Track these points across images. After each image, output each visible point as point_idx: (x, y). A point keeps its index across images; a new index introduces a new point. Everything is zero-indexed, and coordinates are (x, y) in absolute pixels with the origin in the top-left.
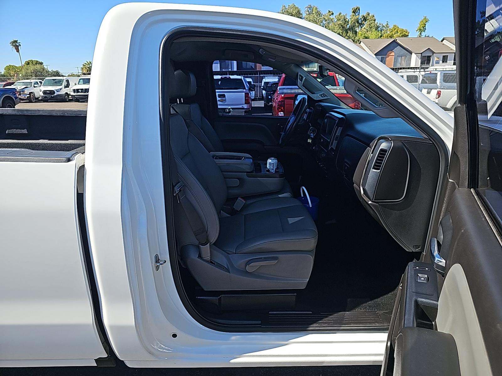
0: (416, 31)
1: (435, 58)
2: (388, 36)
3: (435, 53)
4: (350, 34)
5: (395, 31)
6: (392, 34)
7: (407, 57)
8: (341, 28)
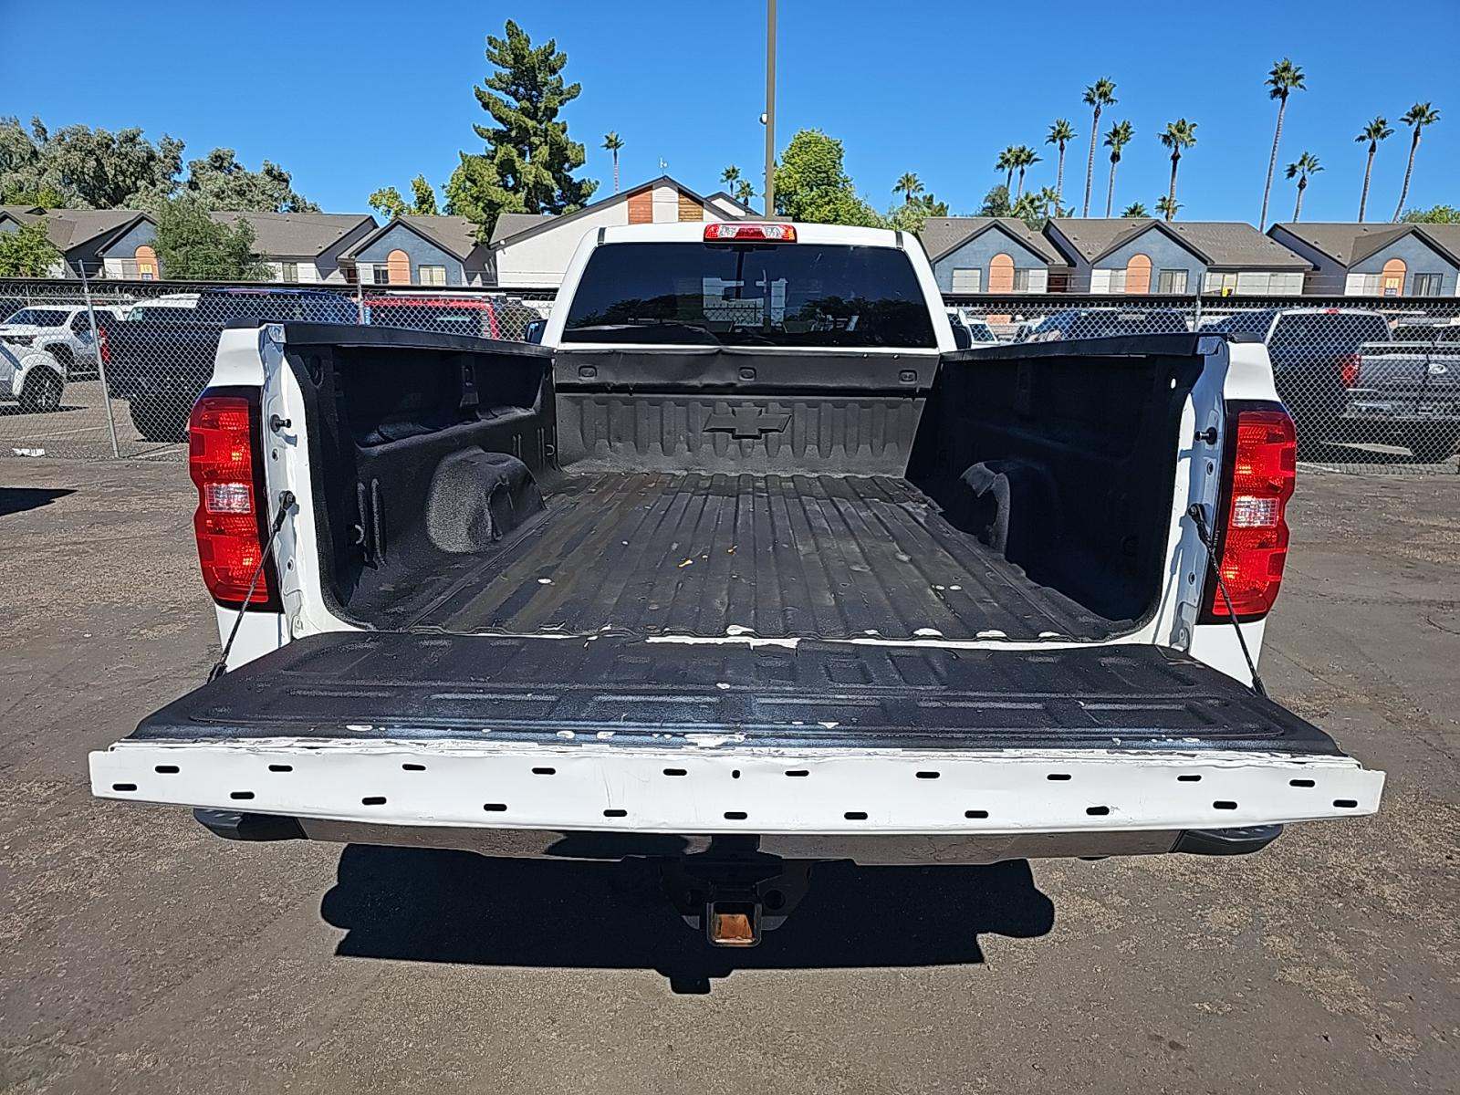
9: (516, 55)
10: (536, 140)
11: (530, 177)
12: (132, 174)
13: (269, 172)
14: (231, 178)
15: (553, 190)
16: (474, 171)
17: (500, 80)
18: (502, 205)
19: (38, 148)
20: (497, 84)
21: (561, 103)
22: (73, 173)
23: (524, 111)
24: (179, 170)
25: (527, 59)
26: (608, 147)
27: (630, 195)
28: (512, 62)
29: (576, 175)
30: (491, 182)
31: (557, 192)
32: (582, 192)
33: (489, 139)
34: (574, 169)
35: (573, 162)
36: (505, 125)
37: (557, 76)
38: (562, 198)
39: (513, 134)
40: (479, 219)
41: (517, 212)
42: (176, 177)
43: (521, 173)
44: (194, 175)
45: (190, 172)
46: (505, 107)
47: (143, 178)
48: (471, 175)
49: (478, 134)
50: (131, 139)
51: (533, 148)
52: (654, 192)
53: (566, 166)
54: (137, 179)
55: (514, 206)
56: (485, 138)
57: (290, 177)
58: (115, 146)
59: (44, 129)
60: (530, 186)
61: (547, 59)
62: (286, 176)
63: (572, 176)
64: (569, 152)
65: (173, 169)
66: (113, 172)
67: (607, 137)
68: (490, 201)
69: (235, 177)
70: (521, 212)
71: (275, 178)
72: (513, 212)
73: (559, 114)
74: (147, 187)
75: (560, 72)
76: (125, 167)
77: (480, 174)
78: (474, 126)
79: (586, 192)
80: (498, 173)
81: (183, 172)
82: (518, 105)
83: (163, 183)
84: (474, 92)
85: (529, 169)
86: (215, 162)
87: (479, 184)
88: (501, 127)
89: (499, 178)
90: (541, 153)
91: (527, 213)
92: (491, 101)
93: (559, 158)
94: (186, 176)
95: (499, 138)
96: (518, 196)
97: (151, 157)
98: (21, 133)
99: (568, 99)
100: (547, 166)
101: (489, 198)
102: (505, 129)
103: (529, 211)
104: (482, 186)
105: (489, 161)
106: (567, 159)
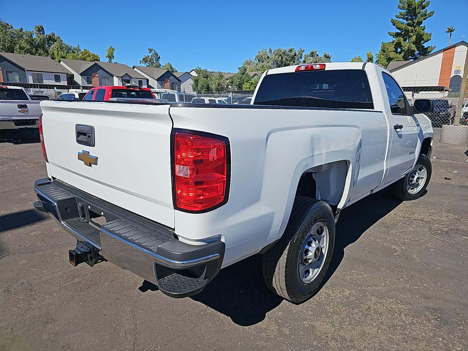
0: (105, 57)
1: (133, 82)
2: (81, 59)
3: (132, 78)
4: (41, 51)
5: (87, 54)
6: (85, 57)
7: (110, 79)
8: (29, 44)
9: (409, 5)
10: (411, 34)
11: (406, 48)
12: (289, 60)
13: (325, 56)
14: (314, 58)
15: (415, 51)
16: (385, 48)
17: (401, 15)
18: (394, 59)
19: (269, 55)
20: (400, 16)
21: (425, 19)
22: (275, 61)
23: (409, 25)
24: (301, 58)
25: (413, 5)
26: (448, 32)
27: (445, 50)
28: (407, 7)
29: (426, 45)
30: (391, 51)
31: (417, 52)
32: (428, 51)
33: (393, 36)
34: (426, 43)
35: (426, 40)
36: (400, 30)
37: (425, 9)
38: (419, 54)
39: (403, 33)
40: (385, 64)
41: (399, 61)
42: (300, 60)
43: (403, 46)
44: (305, 59)
45: (304, 58)
46: (402, 24)
47: (292, 61)
48: (384, 49)
49: (390, 35)
50: (291, 51)
51: (410, 37)
52: (456, 48)
53: (422, 42)
54: (290, 61)
55: (398, 58)
56: (392, 36)
57: (331, 57)
58: (286, 53)
59: (271, 50)
60: (406, 51)
61: (422, 4)
62: (330, 56)
63: (424, 46)
64: (424, 37)
65: (300, 58)
66: (285, 60)
67: (448, 28)
68: (389, 58)
69: (315, 58)
70: (401, 61)
71: (326, 57)
72: (398, 61)
73: (423, 23)
74: (292, 64)
75: (426, 8)
76: (288, 58)
77: (387, 49)
78: (388, 32)
79: (429, 51)
80: (394, 47)
81: (302, 58)
82: (407, 22)
83: (297, 62)
84: (391, 20)
85: (406, 45)
86: (311, 54)
87: (386, 52)
88: (399, 31)
89: (394, 49)
90: (412, 38)
91: (403, 60)
92: (396, 22)
93: (420, 39)
94: (303, 59)
95: (397, 35)
96: (401, 55)
97: (295, 55)
98: (266, 52)
99: (428, 17)
100: (414, 43)
101: (389, 57)
102: (400, 32)
103: (404, 60)
104: (387, 53)
105: (392, 44)
106: (423, 39)
